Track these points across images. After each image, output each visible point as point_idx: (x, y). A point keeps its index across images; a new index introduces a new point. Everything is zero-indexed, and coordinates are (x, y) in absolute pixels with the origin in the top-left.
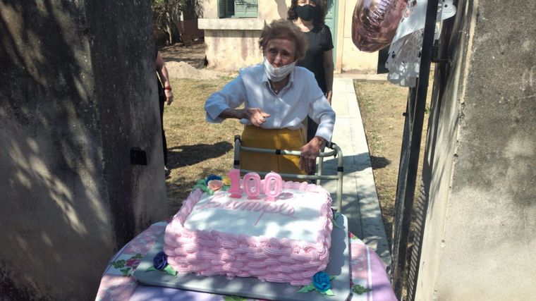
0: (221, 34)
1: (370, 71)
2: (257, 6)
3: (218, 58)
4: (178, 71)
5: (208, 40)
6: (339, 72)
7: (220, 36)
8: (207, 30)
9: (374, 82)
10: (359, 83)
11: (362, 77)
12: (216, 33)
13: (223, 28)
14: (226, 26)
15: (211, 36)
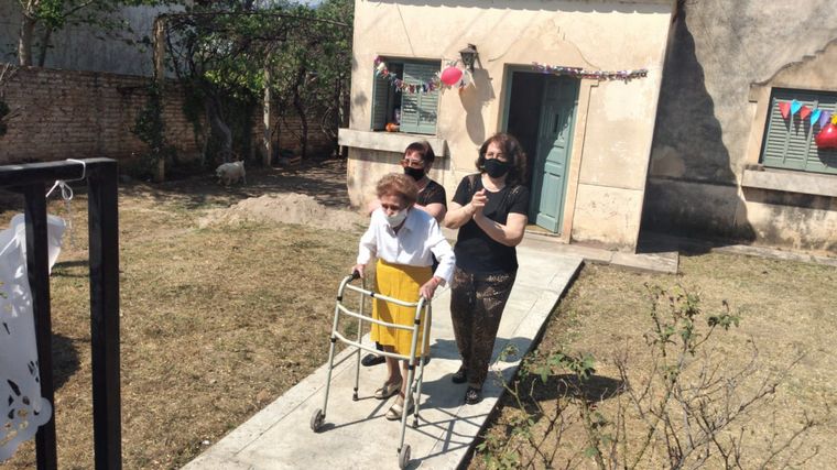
0: (374, 158)
1: (623, 247)
2: (436, 117)
3: (366, 194)
4: (287, 209)
5: (353, 165)
6: (567, 240)
7: (372, 160)
8: (353, 148)
9: (623, 268)
10: (596, 268)
11: (604, 256)
12: (366, 155)
13: (377, 148)
14: (382, 144)
15: (358, 159)
